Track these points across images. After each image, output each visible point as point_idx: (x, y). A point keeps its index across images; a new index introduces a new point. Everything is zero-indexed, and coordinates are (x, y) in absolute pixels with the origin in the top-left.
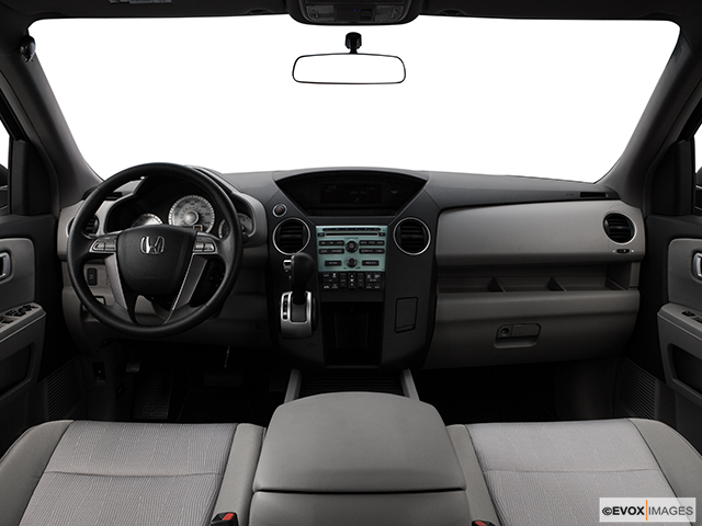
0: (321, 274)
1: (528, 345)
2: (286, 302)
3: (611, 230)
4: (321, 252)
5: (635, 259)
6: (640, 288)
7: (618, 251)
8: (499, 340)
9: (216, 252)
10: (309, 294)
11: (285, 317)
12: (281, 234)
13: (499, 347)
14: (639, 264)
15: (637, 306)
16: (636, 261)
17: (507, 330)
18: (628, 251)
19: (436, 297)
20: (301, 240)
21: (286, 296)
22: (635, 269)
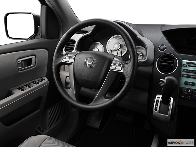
0: (182, 88)
2: (158, 101)
4: (183, 76)
9: (122, 71)
10: (172, 99)
11: (156, 109)
12: (161, 62)
20: (172, 67)
21: (159, 97)
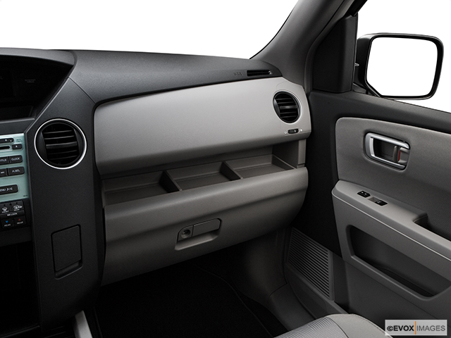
1: (209, 239)
3: (281, 111)
5: (302, 138)
6: (307, 165)
7: (289, 132)
8: (180, 241)
13: (180, 248)
14: (305, 142)
15: (305, 183)
16: (302, 139)
17: (187, 232)
18: (297, 130)
19: (103, 210)
22: (302, 146)
